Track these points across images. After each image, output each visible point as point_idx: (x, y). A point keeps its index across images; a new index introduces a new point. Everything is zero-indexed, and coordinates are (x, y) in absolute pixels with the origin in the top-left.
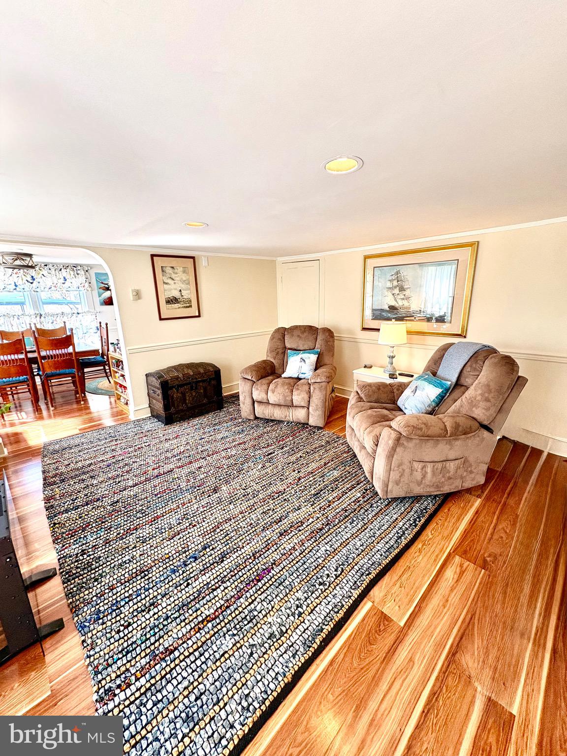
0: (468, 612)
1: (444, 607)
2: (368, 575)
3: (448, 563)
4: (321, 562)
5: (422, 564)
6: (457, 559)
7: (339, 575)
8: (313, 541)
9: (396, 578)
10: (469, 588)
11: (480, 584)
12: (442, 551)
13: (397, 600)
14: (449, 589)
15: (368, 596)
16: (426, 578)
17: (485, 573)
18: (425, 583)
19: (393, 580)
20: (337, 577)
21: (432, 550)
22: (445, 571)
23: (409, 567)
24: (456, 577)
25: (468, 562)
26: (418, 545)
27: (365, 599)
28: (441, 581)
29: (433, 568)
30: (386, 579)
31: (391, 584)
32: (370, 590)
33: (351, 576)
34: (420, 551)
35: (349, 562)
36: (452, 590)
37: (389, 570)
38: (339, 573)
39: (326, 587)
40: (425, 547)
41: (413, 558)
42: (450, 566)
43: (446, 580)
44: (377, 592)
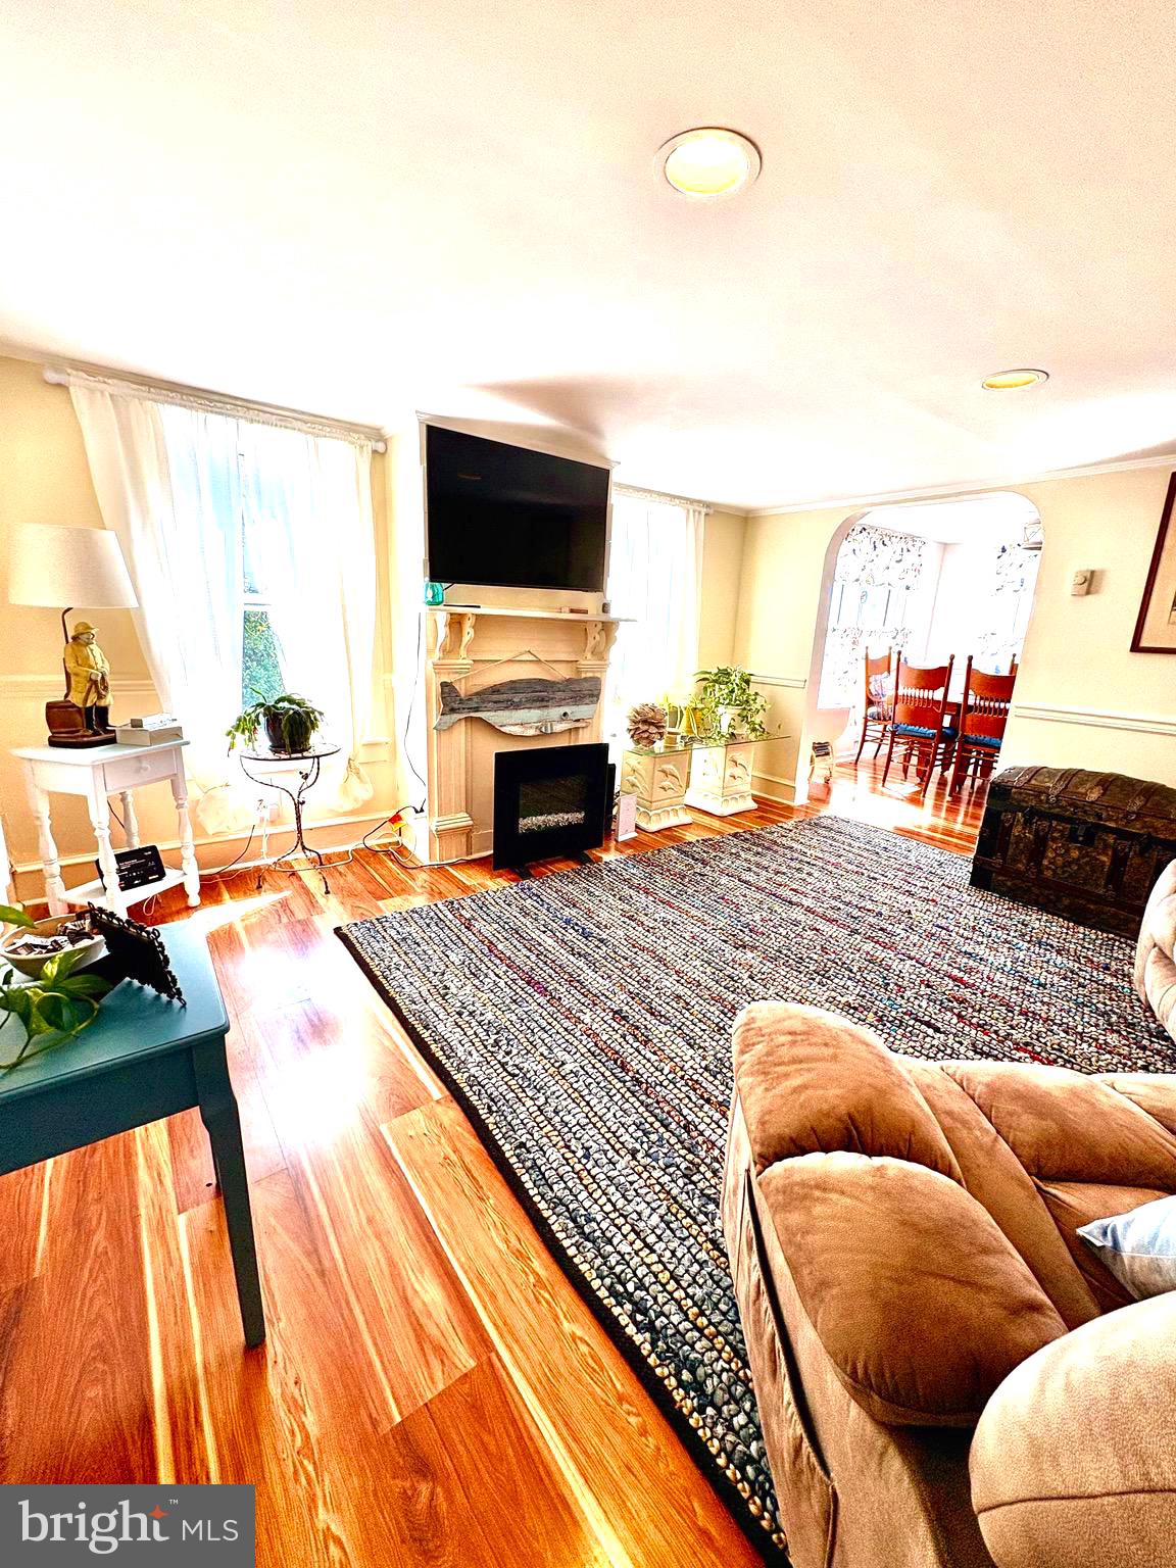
0: (335, 1267)
1: (370, 1221)
2: (489, 1108)
3: (465, 1318)
4: (541, 1050)
5: (480, 1237)
6: (465, 1360)
7: (505, 1070)
8: (593, 1049)
9: (467, 1160)
10: (375, 1317)
11: (370, 1364)
12: (505, 1328)
13: (424, 1139)
14: (397, 1259)
15: (451, 1098)
16: (444, 1226)
17: (390, 1418)
18: (433, 1211)
19: (464, 1152)
20: (503, 1065)
21: (516, 1294)
22: (444, 1287)
23: (481, 1199)
24: (417, 1305)
25: (441, 1387)
26: (541, 1264)
27: (448, 1093)
28: (423, 1253)
29: (463, 1259)
30: (474, 1143)
31: (459, 1145)
32: (459, 1103)
33: (497, 1084)
34: (519, 1255)
35: (527, 1090)
36: (392, 1263)
37: (491, 1155)
38: (509, 1069)
39: (489, 1048)
40: (532, 1279)
41: (503, 1224)
42: (449, 1310)
43: (422, 1272)
44: (452, 1114)
